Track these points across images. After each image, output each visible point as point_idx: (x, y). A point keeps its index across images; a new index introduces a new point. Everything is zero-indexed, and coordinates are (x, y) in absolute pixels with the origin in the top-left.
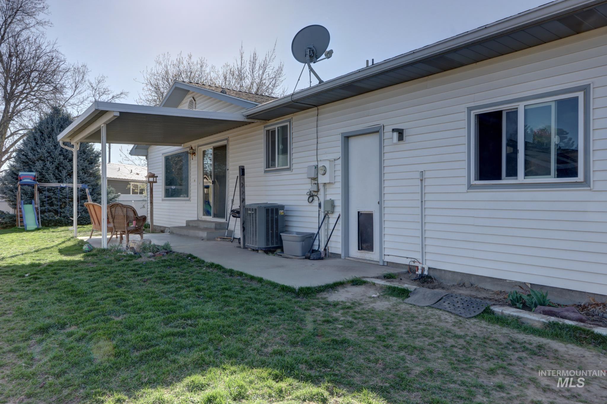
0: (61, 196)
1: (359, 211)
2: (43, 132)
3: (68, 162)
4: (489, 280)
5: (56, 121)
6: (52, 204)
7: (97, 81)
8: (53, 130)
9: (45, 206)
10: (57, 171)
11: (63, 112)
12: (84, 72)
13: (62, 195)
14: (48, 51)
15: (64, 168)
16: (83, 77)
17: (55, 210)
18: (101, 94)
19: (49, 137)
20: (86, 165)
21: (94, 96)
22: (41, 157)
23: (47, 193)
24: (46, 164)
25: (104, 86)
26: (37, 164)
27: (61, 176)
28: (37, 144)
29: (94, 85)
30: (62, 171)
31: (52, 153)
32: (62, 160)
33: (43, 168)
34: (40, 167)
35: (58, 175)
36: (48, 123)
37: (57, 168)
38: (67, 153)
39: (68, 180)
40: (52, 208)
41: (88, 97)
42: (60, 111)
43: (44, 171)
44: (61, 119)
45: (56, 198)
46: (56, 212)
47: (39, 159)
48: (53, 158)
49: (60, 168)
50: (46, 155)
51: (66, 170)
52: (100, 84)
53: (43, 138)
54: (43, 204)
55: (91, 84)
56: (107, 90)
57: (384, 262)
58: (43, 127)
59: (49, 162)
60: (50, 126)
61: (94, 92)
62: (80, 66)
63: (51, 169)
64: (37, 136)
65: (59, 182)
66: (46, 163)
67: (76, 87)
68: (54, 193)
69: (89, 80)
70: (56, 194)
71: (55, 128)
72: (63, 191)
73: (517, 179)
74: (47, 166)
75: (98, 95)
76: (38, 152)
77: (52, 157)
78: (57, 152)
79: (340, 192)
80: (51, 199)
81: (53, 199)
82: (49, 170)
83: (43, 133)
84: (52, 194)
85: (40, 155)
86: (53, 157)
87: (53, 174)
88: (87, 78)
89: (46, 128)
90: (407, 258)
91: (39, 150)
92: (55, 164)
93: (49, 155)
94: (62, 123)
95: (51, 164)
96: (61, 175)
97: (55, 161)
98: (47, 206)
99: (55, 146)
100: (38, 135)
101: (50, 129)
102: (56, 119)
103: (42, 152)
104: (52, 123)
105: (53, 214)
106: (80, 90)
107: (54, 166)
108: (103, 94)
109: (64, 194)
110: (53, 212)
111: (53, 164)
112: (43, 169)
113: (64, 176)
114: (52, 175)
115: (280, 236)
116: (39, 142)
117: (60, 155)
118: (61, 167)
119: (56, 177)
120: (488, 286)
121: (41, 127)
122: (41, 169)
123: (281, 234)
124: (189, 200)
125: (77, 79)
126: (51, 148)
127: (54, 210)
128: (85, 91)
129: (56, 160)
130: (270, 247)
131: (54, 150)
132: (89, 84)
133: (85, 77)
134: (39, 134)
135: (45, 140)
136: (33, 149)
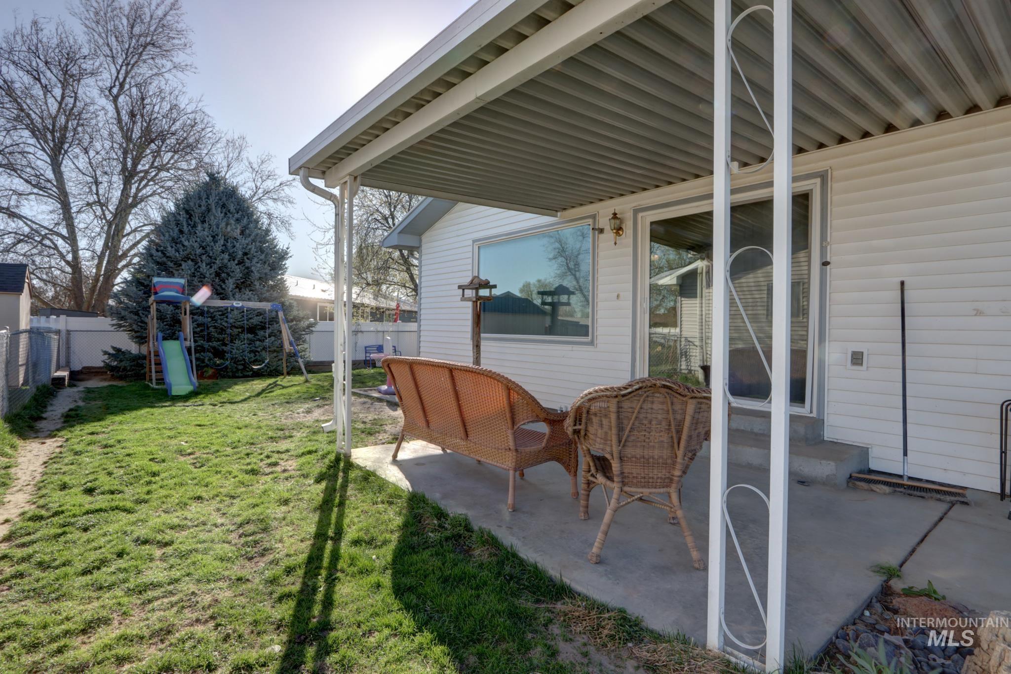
0: (225, 324)
2: (192, 213)
3: (237, 265)
5: (213, 195)
6: (208, 338)
7: (259, 161)
8: (209, 210)
10: (217, 280)
11: (225, 183)
12: (241, 146)
13: (227, 322)
14: (189, 111)
15: (228, 275)
16: (239, 153)
17: (214, 348)
18: (264, 178)
19: (203, 222)
21: (254, 181)
22: (190, 254)
23: (201, 319)
24: (199, 268)
25: (267, 168)
26: (184, 265)
27: (224, 289)
28: (181, 232)
29: (255, 166)
30: (226, 281)
31: (208, 249)
32: (226, 261)
33: (194, 273)
34: (189, 272)
35: (219, 288)
36: (200, 198)
37: (218, 274)
38: (235, 249)
39: (237, 296)
40: (209, 346)
41: (245, 183)
42: (219, 181)
44: (223, 192)
45: (215, 327)
46: (217, 352)
47: (185, 257)
48: (210, 257)
49: (223, 275)
51: (233, 279)
52: (264, 165)
53: (192, 223)
54: (197, 338)
55: (250, 163)
56: (273, 174)
58: (192, 204)
59: (204, 264)
60: (203, 203)
61: (254, 175)
63: (207, 275)
64: (181, 219)
65: (222, 299)
66: (200, 264)
67: (228, 166)
68: (213, 318)
69: (248, 158)
70: (216, 321)
71: (213, 207)
72: (229, 315)
74: (201, 269)
75: (260, 180)
76: (184, 246)
77: (208, 256)
78: (218, 247)
80: (208, 328)
81: (211, 329)
82: (205, 277)
83: (191, 215)
84: (209, 319)
85: (189, 250)
86: (211, 255)
88: (244, 155)
89: (197, 206)
91: (186, 243)
92: (215, 267)
93: (203, 251)
94: (224, 199)
95: (209, 267)
96: (224, 286)
97: (214, 263)
99: (213, 237)
100: (183, 217)
101: (203, 208)
102: (214, 193)
103: (191, 245)
104: (208, 198)
105: (210, 354)
106: (234, 171)
107: (212, 270)
108: (268, 178)
110: (212, 353)
111: (211, 267)
112: (195, 276)
113: (230, 289)
116: (185, 229)
117: (223, 252)
118: (223, 272)
119: (216, 290)
121: (188, 205)
122: (190, 276)
124: (592, 343)
125: (231, 155)
126: (208, 239)
127: (211, 347)
128: (242, 173)
129: (217, 262)
131: (212, 244)
132: (247, 164)
133: (242, 153)
134: (185, 216)
135: (194, 226)
136: (175, 241)
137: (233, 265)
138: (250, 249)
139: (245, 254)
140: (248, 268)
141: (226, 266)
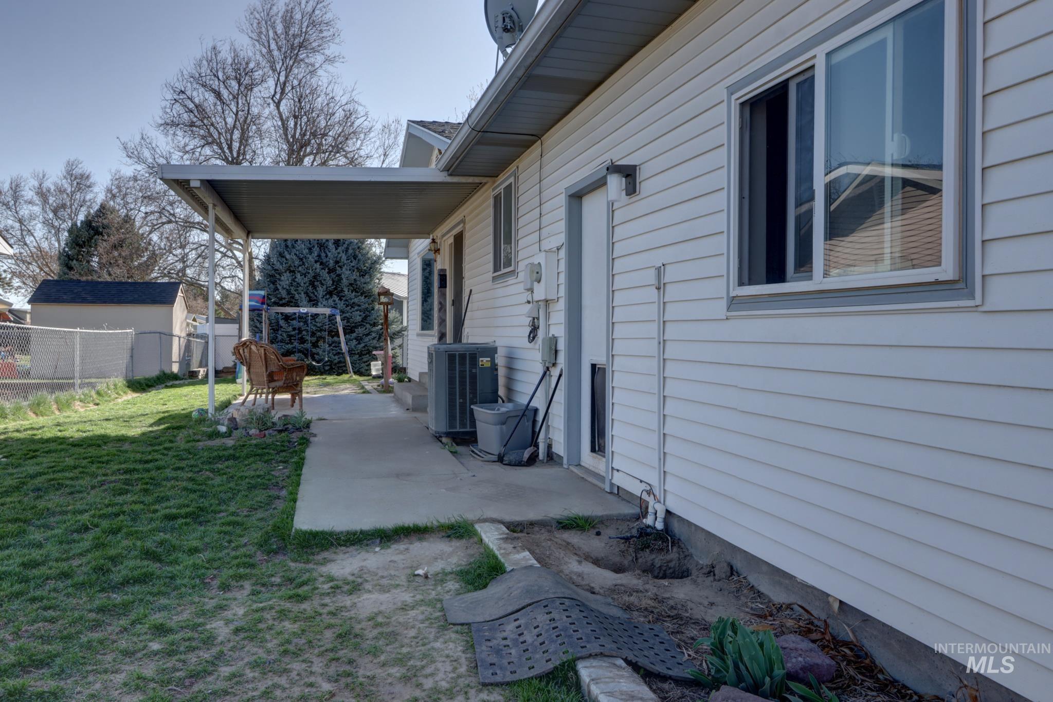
0: (314, 328)
1: (594, 362)
3: (328, 273)
4: (765, 568)
6: (302, 341)
9: (292, 344)
10: (310, 288)
13: (315, 325)
14: (344, 102)
15: (321, 283)
20: (355, 277)
22: (290, 266)
23: (295, 323)
24: (296, 278)
27: (316, 296)
30: (318, 289)
31: (304, 260)
32: (318, 270)
33: (292, 283)
34: (287, 282)
35: (312, 295)
37: (312, 283)
38: (327, 259)
43: (292, 288)
46: (306, 353)
47: (287, 269)
48: (306, 268)
49: (316, 283)
50: (297, 263)
51: (325, 287)
54: (290, 340)
57: (612, 485)
59: (300, 275)
62: (391, 122)
63: (302, 284)
65: (313, 306)
66: (296, 275)
68: (305, 322)
70: (307, 325)
72: (317, 320)
73: (810, 278)
74: (297, 280)
76: (286, 259)
79: (563, 320)
80: (302, 332)
81: (304, 333)
82: (300, 286)
84: (302, 324)
86: (306, 265)
87: (306, 293)
90: (641, 481)
91: (295, 257)
92: (310, 276)
95: (303, 276)
97: (308, 273)
98: (296, 344)
106: (391, 159)
107: (306, 279)
109: (318, 325)
111: (305, 277)
113: (321, 296)
114: (303, 295)
115: (472, 411)
117: (316, 262)
119: (310, 297)
120: (764, 587)
123: (472, 407)
124: (435, 335)
129: (310, 271)
130: (458, 432)
136: (281, 255)
137: (324, 274)
138: (341, 257)
139: (337, 262)
140: (339, 275)
141: (319, 275)
